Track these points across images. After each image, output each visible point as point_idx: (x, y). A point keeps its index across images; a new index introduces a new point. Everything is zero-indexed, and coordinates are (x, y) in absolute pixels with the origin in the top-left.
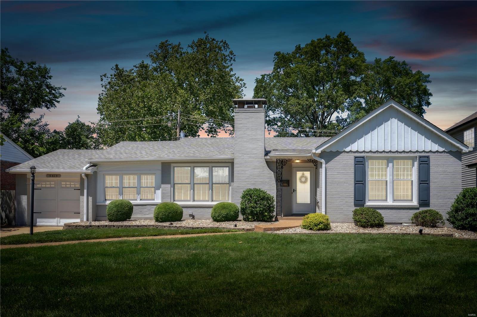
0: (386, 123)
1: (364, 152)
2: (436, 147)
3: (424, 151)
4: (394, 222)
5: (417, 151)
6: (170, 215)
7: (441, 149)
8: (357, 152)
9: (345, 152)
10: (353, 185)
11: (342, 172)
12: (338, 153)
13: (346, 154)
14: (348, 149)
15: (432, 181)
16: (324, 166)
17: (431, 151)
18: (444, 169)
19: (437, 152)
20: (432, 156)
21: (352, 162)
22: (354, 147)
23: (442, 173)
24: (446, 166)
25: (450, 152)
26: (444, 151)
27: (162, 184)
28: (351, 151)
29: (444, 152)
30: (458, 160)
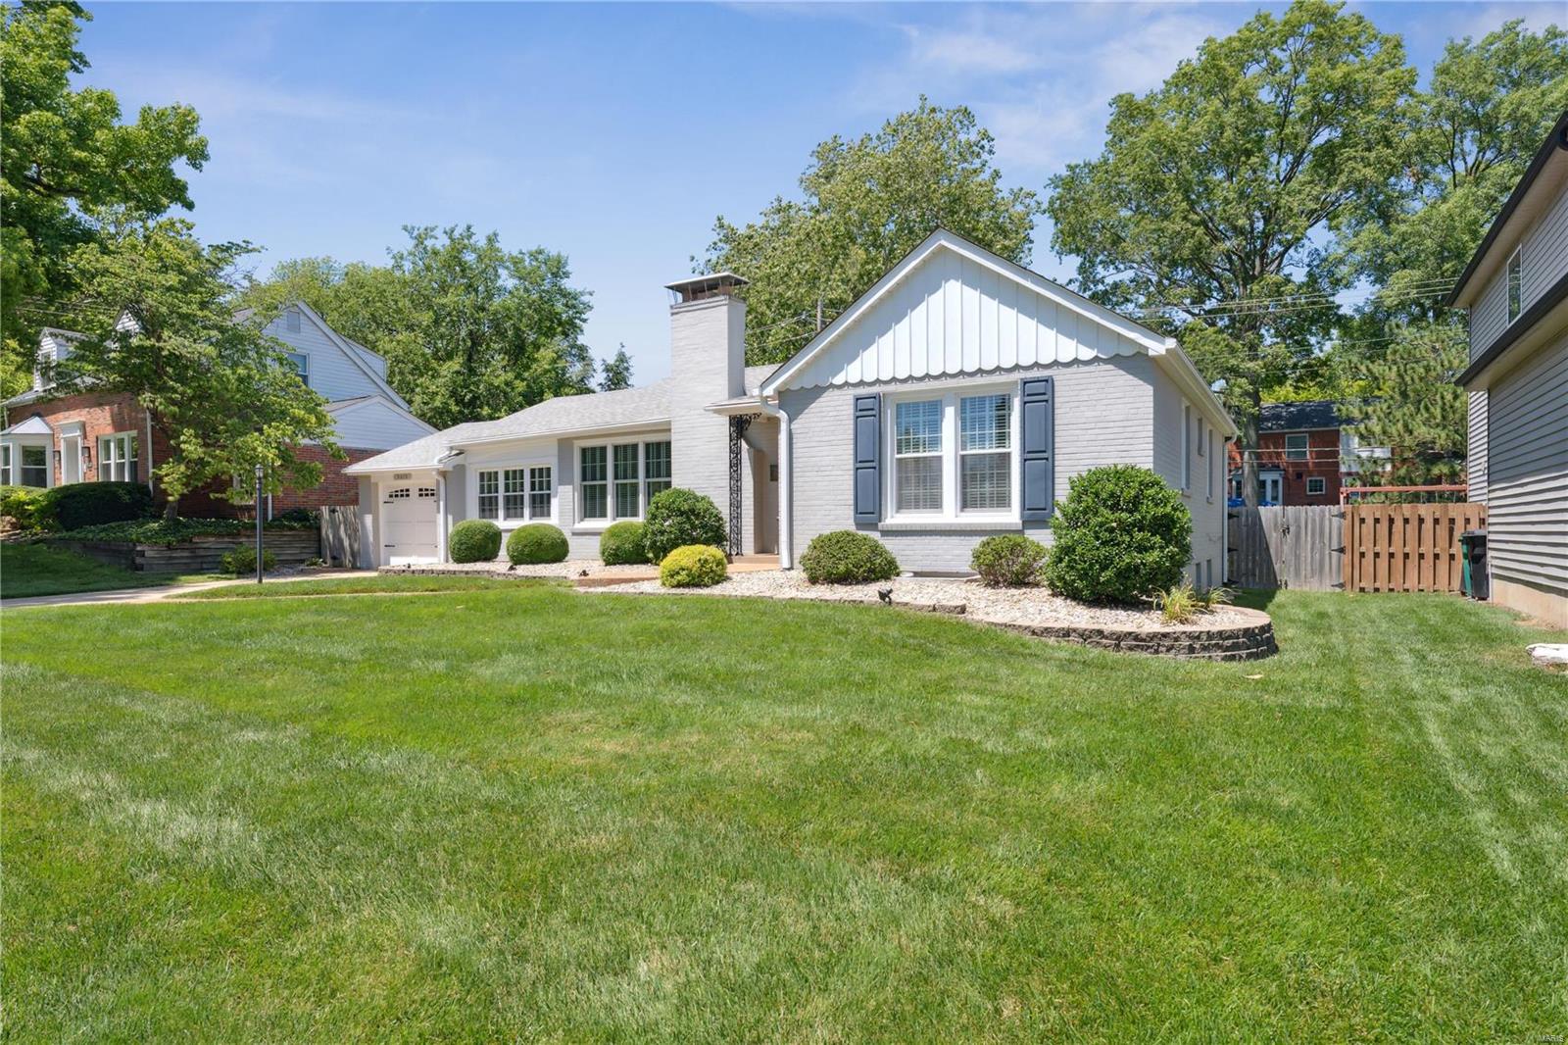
0: (933, 296)
1: (878, 381)
2: (1069, 349)
3: (1036, 365)
4: (954, 570)
5: (1017, 367)
6: (527, 550)
7: (1087, 353)
8: (862, 383)
9: (832, 386)
10: (852, 472)
11: (827, 438)
12: (817, 391)
13: (837, 392)
14: (838, 380)
15: (1064, 451)
16: (784, 426)
17: (1056, 363)
18: (1094, 414)
19: (1076, 361)
20: (1061, 377)
21: (849, 411)
22: (852, 372)
23: (1093, 425)
24: (1105, 402)
25: (1117, 360)
26: (1096, 357)
27: (560, 484)
28: (846, 384)
29: (1096, 359)
30: (1141, 382)
